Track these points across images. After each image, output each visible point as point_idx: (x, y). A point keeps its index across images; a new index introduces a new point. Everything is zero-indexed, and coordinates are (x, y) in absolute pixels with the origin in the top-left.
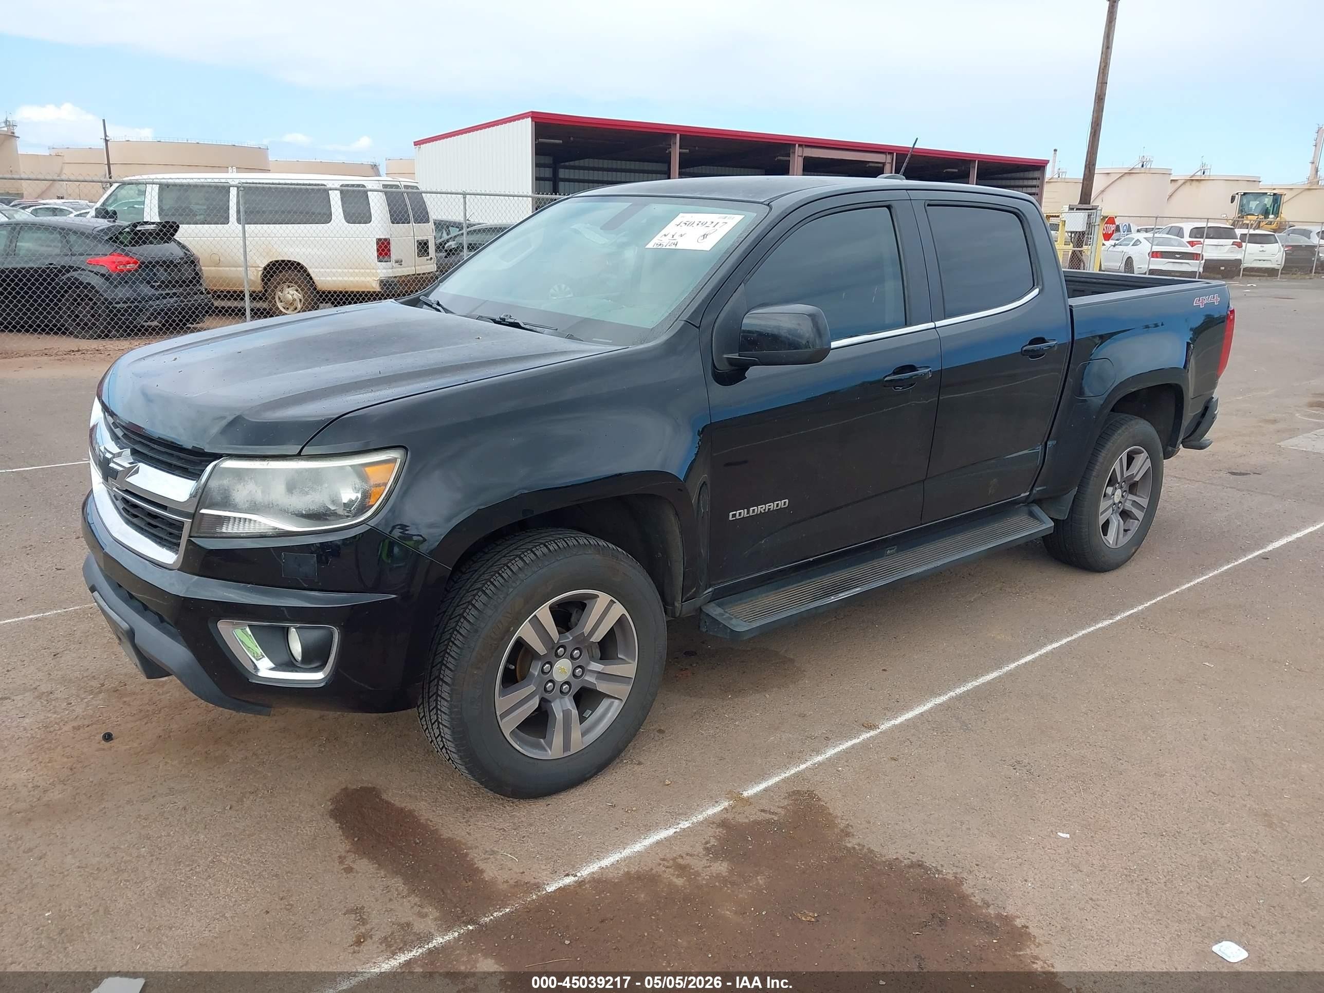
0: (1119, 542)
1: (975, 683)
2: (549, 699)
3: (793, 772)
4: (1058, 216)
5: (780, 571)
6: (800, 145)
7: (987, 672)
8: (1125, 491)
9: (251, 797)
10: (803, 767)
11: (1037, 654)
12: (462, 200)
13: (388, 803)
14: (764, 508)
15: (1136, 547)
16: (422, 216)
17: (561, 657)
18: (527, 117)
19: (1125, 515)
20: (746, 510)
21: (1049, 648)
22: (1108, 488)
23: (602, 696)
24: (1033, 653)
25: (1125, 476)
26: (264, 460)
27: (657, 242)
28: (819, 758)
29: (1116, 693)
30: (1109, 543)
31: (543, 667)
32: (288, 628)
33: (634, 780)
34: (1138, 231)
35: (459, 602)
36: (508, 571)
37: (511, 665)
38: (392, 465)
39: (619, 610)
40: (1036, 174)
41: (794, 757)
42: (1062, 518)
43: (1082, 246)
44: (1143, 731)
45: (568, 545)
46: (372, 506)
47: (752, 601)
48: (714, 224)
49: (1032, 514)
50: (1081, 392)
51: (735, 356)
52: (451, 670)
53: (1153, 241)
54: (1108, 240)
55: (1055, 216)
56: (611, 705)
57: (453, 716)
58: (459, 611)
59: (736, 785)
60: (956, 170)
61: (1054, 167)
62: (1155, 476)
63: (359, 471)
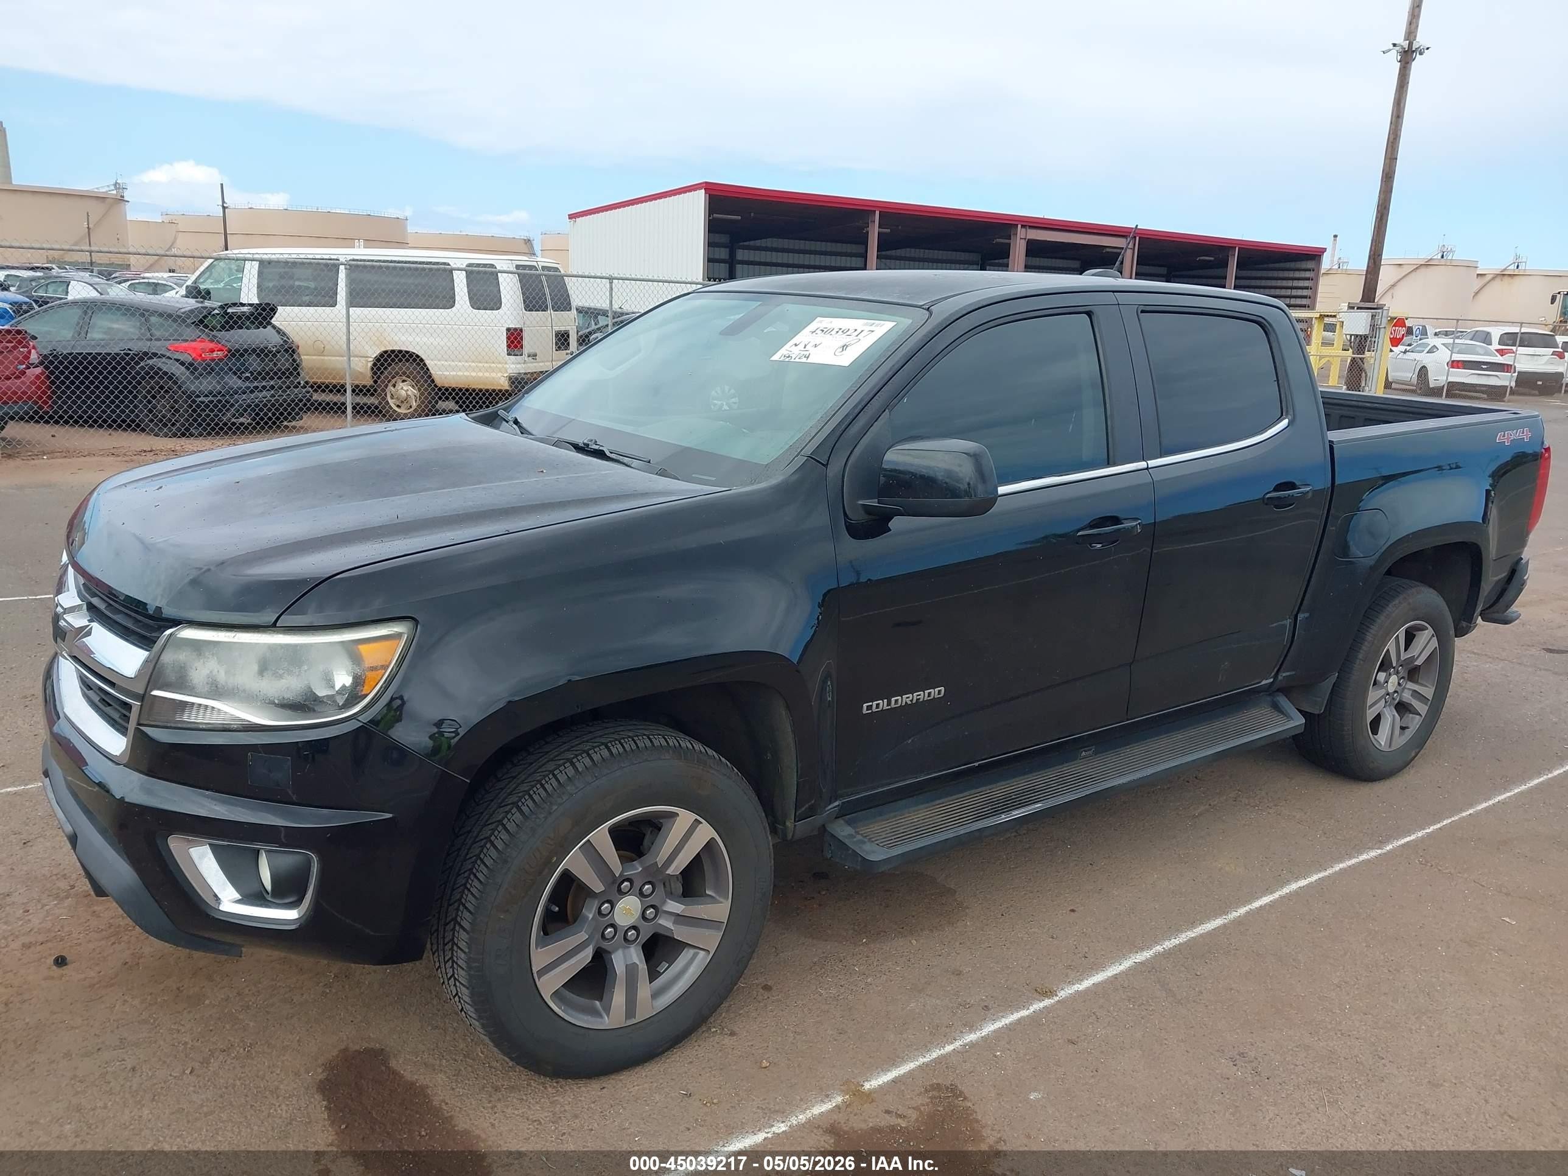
0: (1393, 743)
1: (1191, 934)
2: (609, 950)
3: (935, 1055)
4: (1335, 316)
5: (934, 778)
6: (1023, 226)
7: (1208, 918)
8: (1403, 678)
9: (221, 1057)
10: (949, 1048)
11: (1277, 895)
12: (608, 286)
13: (395, 1073)
14: (911, 699)
15: (1417, 750)
16: (563, 303)
17: (626, 893)
18: (700, 189)
19: (1402, 708)
20: (885, 701)
21: (1294, 886)
22: (1379, 673)
23: (682, 946)
24: (1271, 893)
25: (1402, 659)
26: (232, 631)
27: (786, 353)
28: (972, 1037)
29: (1382, 957)
30: (1381, 744)
31: (600, 908)
32: (258, 851)
33: (721, 1057)
34: (1436, 334)
35: (487, 821)
36: (553, 781)
37: (554, 906)
38: (395, 642)
39: (706, 833)
40: (1310, 265)
41: (940, 1033)
42: (1317, 712)
43: (1364, 353)
44: (1416, 1016)
45: (638, 747)
46: (366, 696)
47: (895, 817)
48: (856, 333)
49: (1276, 707)
50: (1345, 549)
51: (874, 503)
52: (470, 912)
53: (1453, 348)
54: (1397, 346)
55: (1331, 316)
56: (695, 956)
57: (472, 973)
58: (486, 832)
59: (856, 1071)
60: (1212, 259)
61: (1333, 255)
62: (1443, 659)
63: (351, 650)
